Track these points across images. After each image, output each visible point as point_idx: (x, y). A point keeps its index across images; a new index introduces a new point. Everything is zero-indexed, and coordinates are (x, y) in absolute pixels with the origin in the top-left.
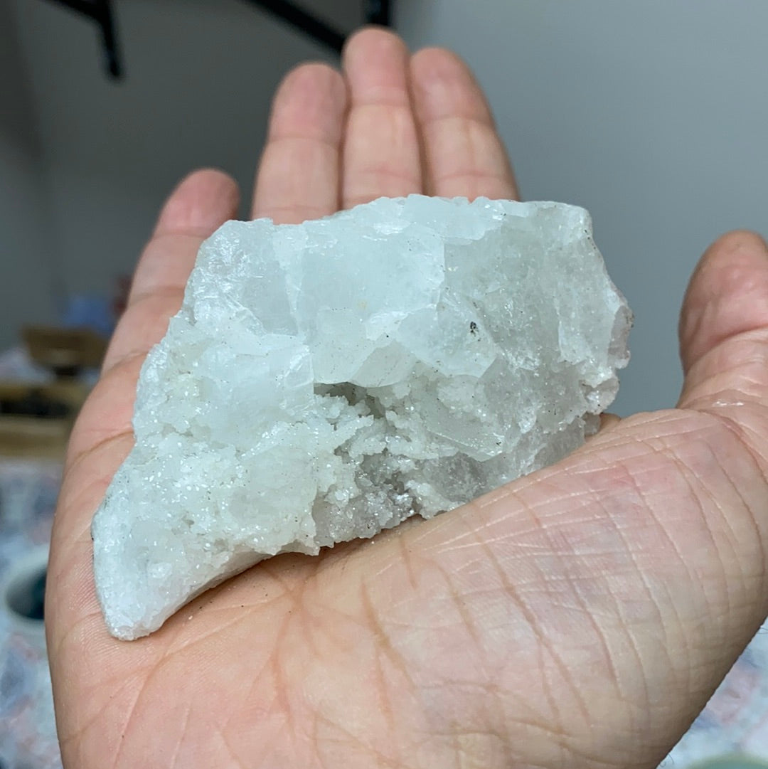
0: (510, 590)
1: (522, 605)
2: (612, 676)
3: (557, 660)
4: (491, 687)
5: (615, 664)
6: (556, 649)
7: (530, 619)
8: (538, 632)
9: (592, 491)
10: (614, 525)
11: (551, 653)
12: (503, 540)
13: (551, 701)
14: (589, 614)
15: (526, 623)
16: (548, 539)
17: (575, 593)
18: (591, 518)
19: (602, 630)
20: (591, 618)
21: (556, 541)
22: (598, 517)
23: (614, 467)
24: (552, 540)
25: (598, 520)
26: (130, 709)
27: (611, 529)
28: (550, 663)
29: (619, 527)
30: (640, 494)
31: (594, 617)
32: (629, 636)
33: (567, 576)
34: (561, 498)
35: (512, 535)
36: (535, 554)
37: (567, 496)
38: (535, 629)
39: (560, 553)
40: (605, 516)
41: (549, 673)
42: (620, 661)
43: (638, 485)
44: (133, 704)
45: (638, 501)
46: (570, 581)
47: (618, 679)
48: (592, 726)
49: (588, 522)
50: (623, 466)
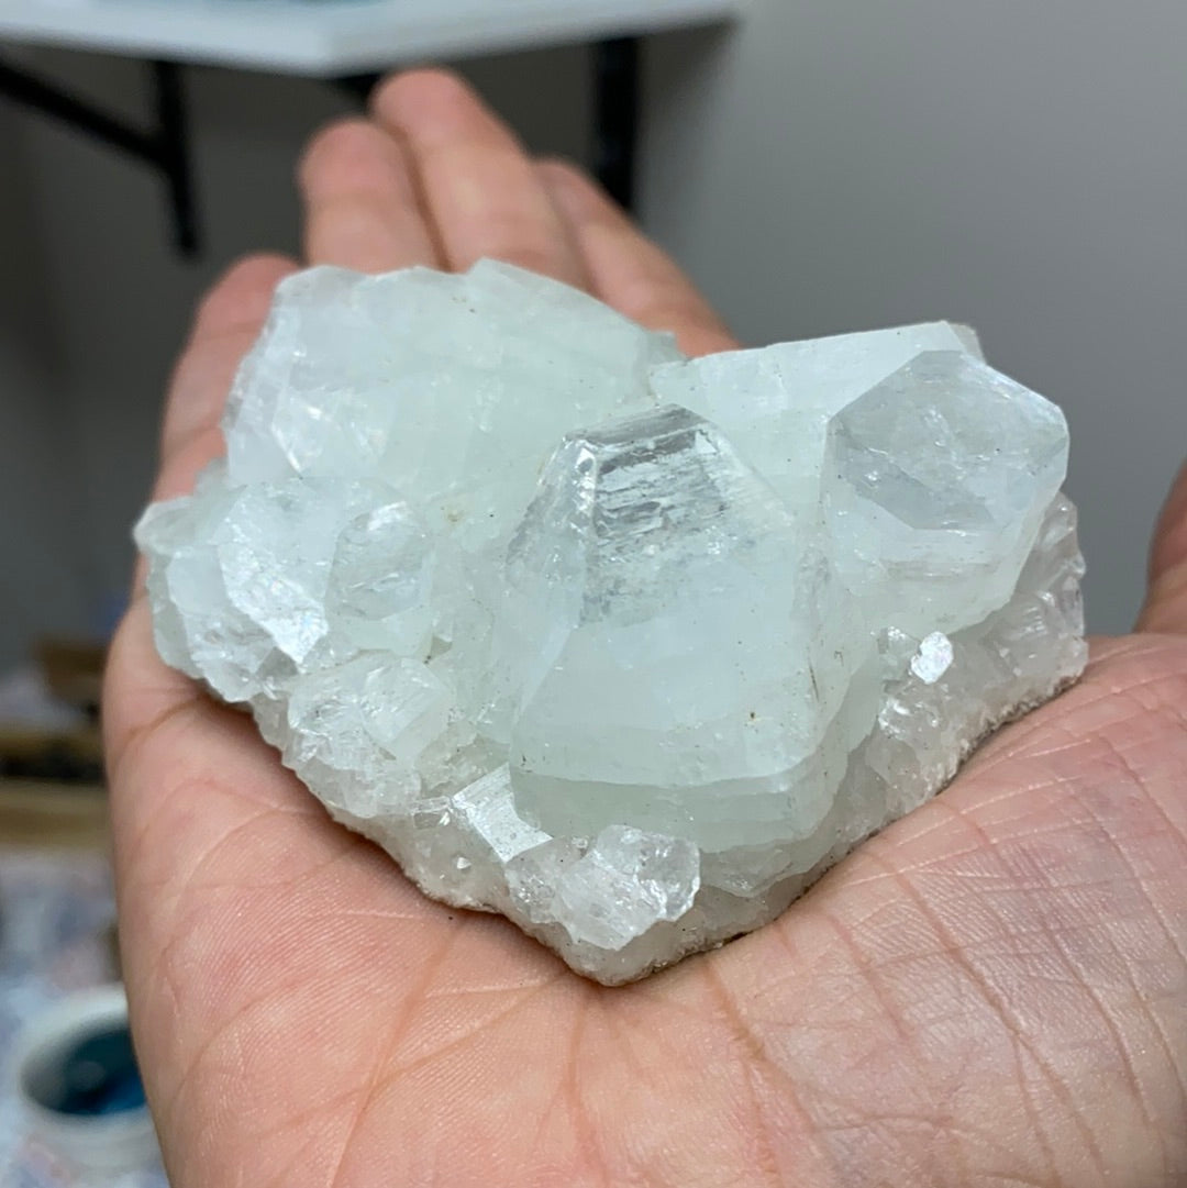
0: (954, 952)
1: (979, 980)
2: (1135, 1090)
3: (1045, 1069)
4: (943, 1121)
5: (1136, 1068)
6: (1043, 1050)
7: (994, 1002)
8: (1010, 1023)
9: (1061, 780)
10: (1107, 835)
11: (1035, 1058)
12: (929, 866)
13: (1040, 1135)
14: (1085, 986)
15: (989, 1010)
16: (1003, 862)
17: (1063, 956)
18: (1067, 824)
19: (1112, 1014)
20: (1090, 994)
21: (1016, 864)
22: (1079, 822)
23: (1088, 741)
24: (1011, 864)
25: (1079, 827)
26: (332, 1172)
27: (1102, 840)
28: (1032, 1073)
29: (1113, 836)
30: (1137, 781)
31: (1096, 992)
32: (1152, 1020)
33: (1044, 925)
34: (1011, 794)
35: (942, 858)
36: (987, 888)
37: (1020, 791)
38: (1003, 1018)
39: (1026, 885)
40: (1088, 820)
41: (1034, 1090)
42: (1144, 1062)
43: (1132, 766)
44: (336, 1163)
45: (1136, 793)
46: (1050, 934)
47: (1143, 1093)
48: (1107, 1172)
49: (1064, 830)
50: (1102, 739)
